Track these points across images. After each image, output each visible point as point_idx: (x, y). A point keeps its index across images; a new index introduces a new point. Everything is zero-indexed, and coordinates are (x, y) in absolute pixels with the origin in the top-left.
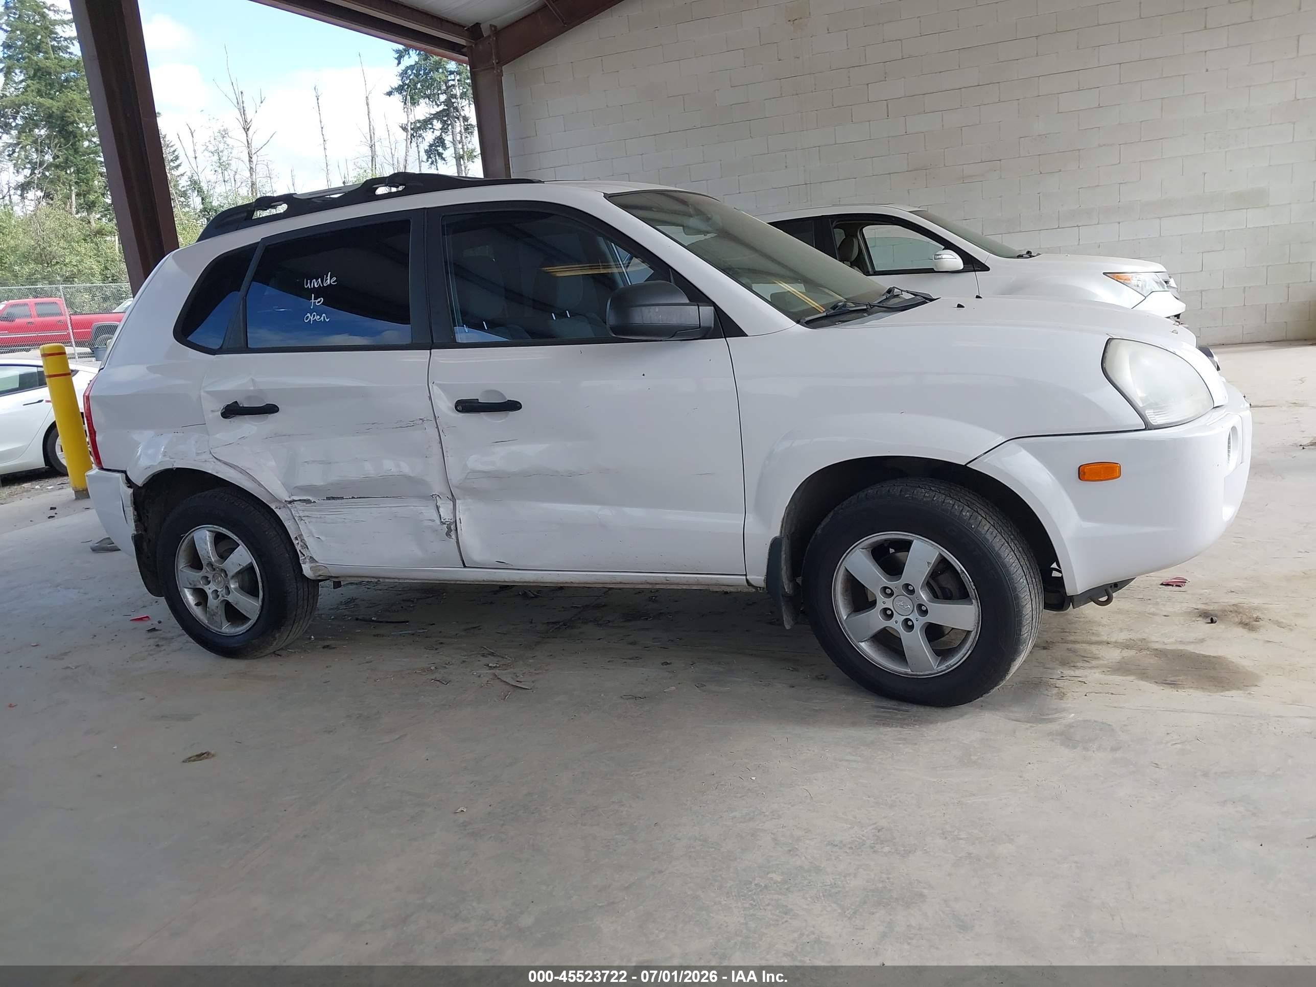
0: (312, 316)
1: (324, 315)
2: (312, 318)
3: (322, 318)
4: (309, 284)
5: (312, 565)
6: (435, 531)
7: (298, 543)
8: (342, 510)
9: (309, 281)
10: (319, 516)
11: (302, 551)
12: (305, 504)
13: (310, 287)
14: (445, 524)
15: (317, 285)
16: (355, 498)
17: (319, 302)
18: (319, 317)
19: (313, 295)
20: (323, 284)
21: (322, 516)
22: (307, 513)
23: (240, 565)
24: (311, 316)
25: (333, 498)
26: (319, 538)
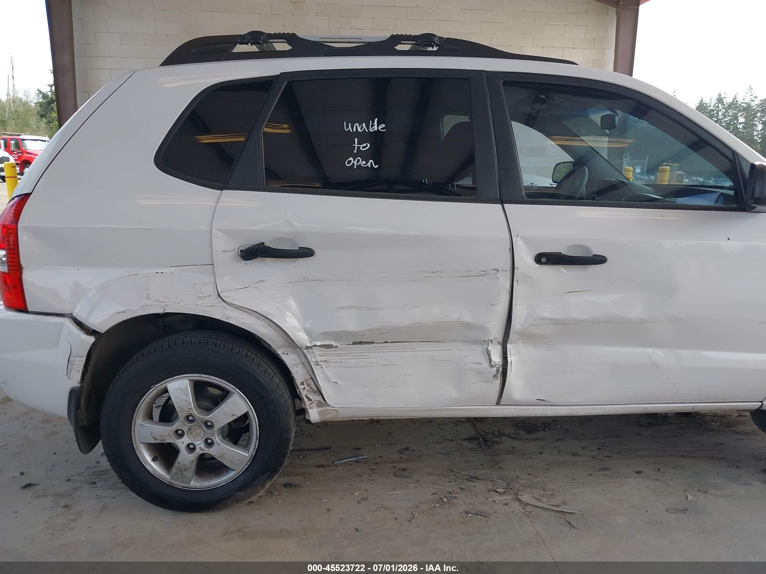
0: (356, 161)
1: (371, 161)
2: (355, 163)
3: (369, 164)
4: (350, 127)
5: (320, 409)
6: (480, 373)
7: (304, 388)
8: (369, 354)
9: (350, 124)
10: (339, 361)
11: (308, 395)
12: (324, 348)
13: (351, 131)
14: (495, 367)
15: (361, 129)
16: (389, 343)
17: (363, 148)
18: (364, 162)
19: (356, 139)
20: (368, 129)
21: (344, 360)
22: (324, 358)
23: (233, 415)
24: (354, 160)
25: (361, 343)
26: (336, 382)
